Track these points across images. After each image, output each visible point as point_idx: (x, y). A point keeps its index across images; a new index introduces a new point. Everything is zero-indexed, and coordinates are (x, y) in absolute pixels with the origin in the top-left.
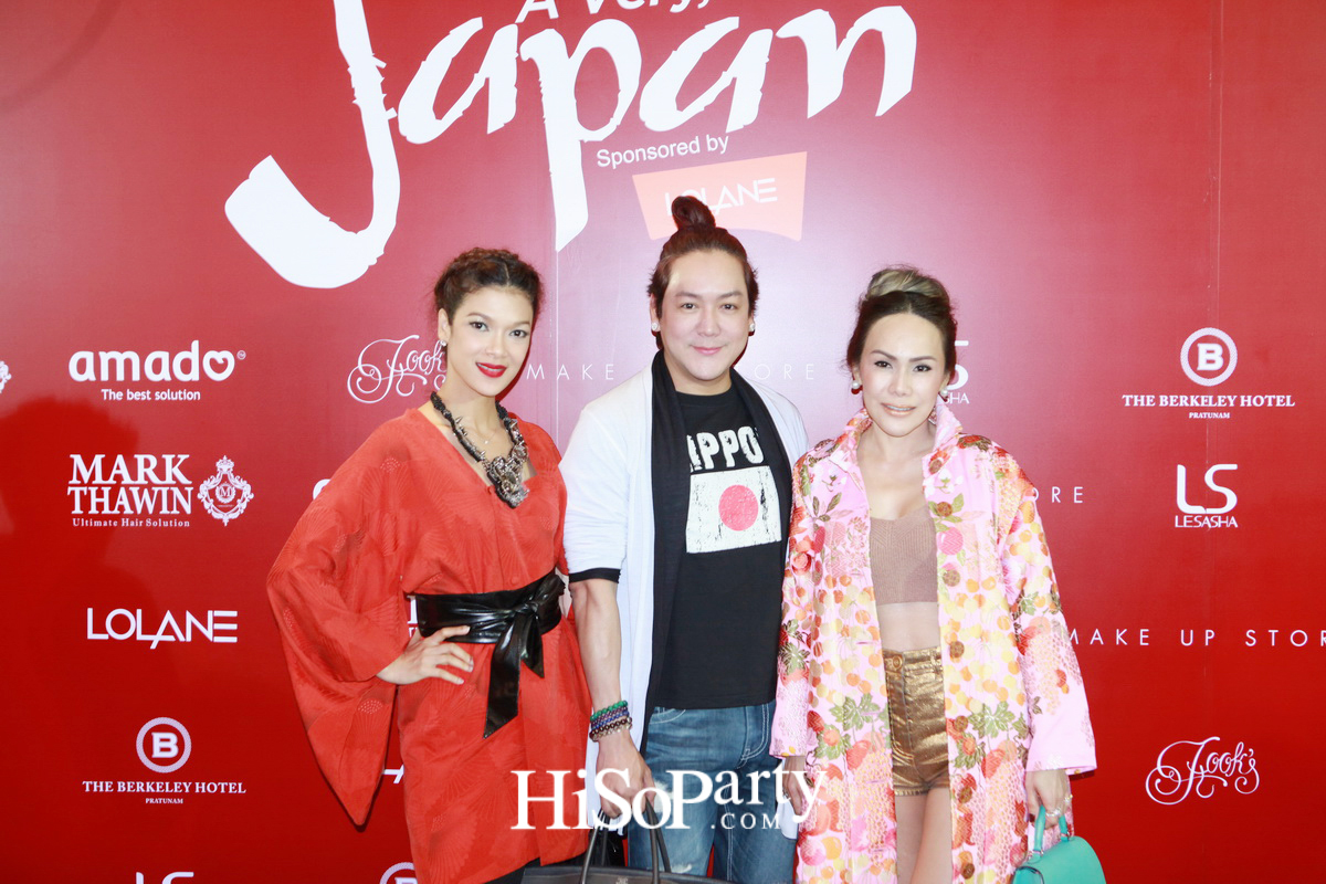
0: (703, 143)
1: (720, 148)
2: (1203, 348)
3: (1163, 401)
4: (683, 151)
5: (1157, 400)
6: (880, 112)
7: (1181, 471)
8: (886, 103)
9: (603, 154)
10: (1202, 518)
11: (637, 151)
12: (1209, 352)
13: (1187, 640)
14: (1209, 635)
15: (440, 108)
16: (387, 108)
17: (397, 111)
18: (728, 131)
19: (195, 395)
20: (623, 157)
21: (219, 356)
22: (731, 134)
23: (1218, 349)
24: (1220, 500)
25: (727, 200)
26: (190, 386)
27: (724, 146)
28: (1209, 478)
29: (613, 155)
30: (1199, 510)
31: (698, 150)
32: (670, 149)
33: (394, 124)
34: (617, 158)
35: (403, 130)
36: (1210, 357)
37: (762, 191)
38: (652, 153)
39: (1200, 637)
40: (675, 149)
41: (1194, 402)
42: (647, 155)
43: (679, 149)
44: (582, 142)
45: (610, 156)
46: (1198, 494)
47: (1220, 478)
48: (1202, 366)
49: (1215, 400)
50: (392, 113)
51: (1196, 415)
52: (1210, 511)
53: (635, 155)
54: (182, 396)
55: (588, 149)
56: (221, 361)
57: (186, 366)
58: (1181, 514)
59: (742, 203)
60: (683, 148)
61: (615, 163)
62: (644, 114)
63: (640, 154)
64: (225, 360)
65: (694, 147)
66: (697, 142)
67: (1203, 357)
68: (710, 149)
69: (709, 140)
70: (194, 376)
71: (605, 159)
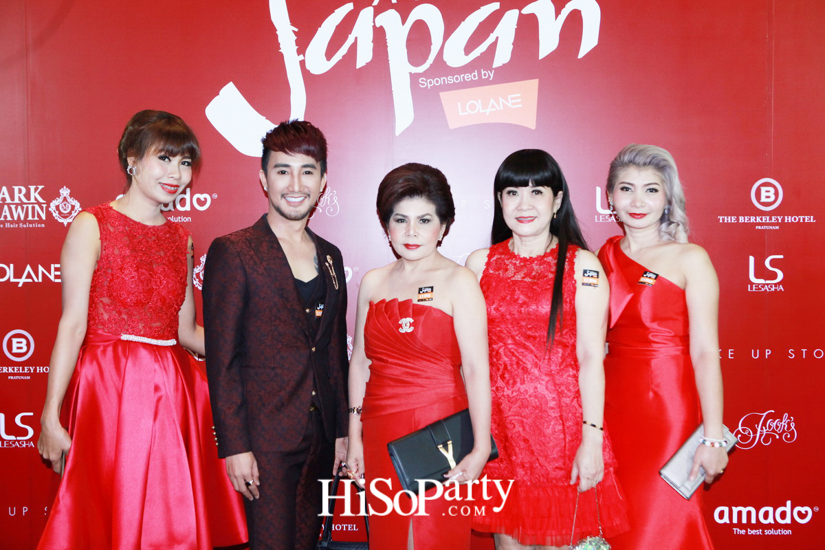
0: (479, 73)
1: (489, 77)
2: (763, 189)
3: (741, 219)
4: (468, 79)
5: (738, 219)
6: (581, 55)
7: (752, 259)
8: (584, 50)
9: (422, 80)
10: (763, 285)
11: (442, 79)
12: (767, 191)
13: (755, 355)
14: (768, 352)
15: (329, 54)
16: (299, 54)
17: (304, 56)
18: (494, 67)
19: (188, 219)
20: (434, 82)
21: (202, 197)
22: (495, 69)
23: (772, 190)
24: (774, 276)
25: (493, 106)
26: (185, 214)
27: (492, 76)
28: (767, 263)
29: (428, 81)
30: (762, 281)
31: (477, 78)
32: (461, 78)
33: (302, 63)
34: (430, 83)
35: (308, 67)
36: (768, 194)
37: (513, 101)
38: (451, 80)
39: (762, 354)
40: (464, 77)
41: (758, 220)
42: (448, 80)
43: (466, 77)
44: (410, 73)
45: (426, 81)
46: (761, 272)
47: (773, 263)
48: (763, 199)
49: (770, 219)
50: (301, 57)
51: (760, 227)
52: (768, 282)
53: (441, 81)
54: (181, 219)
55: (414, 78)
56: (203, 200)
57: (183, 202)
58: (752, 284)
59: (502, 108)
60: (468, 77)
61: (429, 85)
62: (446, 57)
63: (444, 80)
64: (205, 199)
65: (475, 76)
66: (476, 74)
67: (763, 194)
68: (483, 77)
69: (483, 73)
70: (187, 208)
71: (425, 83)
